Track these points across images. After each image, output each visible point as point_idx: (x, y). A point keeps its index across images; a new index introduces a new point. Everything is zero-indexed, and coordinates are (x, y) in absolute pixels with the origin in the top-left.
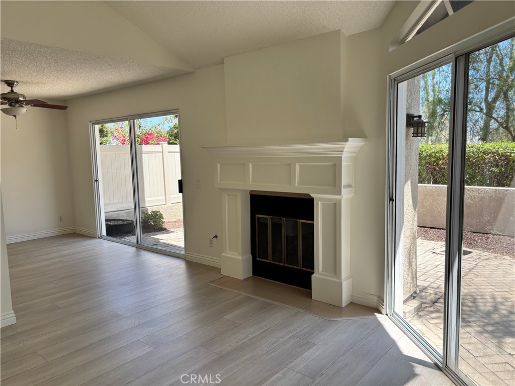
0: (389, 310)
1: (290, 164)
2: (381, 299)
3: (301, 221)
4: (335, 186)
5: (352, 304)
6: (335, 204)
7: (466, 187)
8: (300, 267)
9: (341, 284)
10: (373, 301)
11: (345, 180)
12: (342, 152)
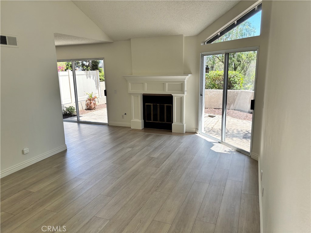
0: (200, 132)
1: (164, 83)
2: (197, 129)
3: (166, 105)
4: (182, 90)
5: (186, 132)
6: (181, 97)
7: (228, 90)
8: (165, 122)
9: (184, 125)
10: (194, 130)
11: (185, 89)
12: (185, 79)
